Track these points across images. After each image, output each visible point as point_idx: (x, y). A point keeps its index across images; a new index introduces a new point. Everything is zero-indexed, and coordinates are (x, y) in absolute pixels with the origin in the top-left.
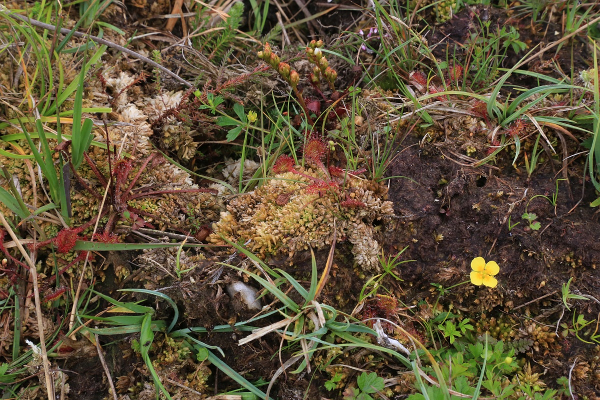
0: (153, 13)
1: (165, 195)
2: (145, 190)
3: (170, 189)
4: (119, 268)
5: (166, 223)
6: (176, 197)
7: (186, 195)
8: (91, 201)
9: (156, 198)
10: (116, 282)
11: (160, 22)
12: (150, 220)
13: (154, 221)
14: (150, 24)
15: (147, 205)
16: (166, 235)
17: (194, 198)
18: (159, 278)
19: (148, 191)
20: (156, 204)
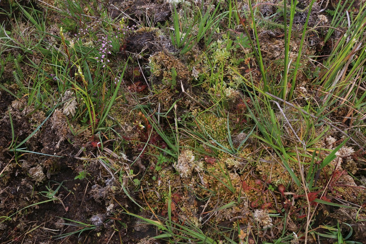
0: (339, 115)
1: (348, 187)
2: (340, 183)
3: (349, 185)
4: (325, 211)
5: (348, 198)
6: (351, 188)
7: (355, 189)
8: (320, 184)
9: (344, 187)
10: (322, 216)
11: (340, 119)
12: (341, 196)
13: (343, 196)
14: (337, 119)
15: (341, 189)
16: (348, 203)
17: (358, 190)
18: (346, 219)
19: (340, 184)
20: (344, 190)
